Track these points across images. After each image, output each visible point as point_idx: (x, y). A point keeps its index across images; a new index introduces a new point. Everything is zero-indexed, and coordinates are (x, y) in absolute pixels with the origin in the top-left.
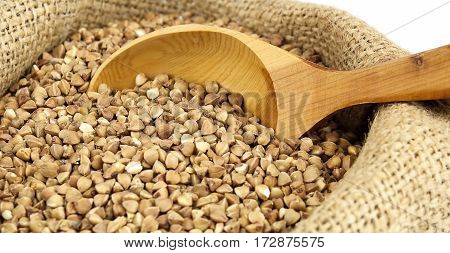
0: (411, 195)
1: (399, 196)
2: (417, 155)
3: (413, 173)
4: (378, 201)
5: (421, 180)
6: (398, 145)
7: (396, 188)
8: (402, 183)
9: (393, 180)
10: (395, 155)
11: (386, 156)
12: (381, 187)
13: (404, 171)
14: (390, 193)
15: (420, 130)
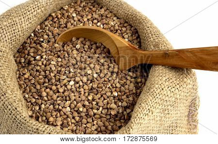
0: (160, 102)
1: (156, 104)
2: (163, 89)
3: (161, 96)
4: (149, 107)
5: (164, 97)
6: (157, 86)
7: (155, 101)
8: (157, 99)
9: (154, 99)
10: (155, 90)
11: (153, 90)
12: (150, 102)
13: (158, 95)
14: (153, 104)
15: (164, 79)
